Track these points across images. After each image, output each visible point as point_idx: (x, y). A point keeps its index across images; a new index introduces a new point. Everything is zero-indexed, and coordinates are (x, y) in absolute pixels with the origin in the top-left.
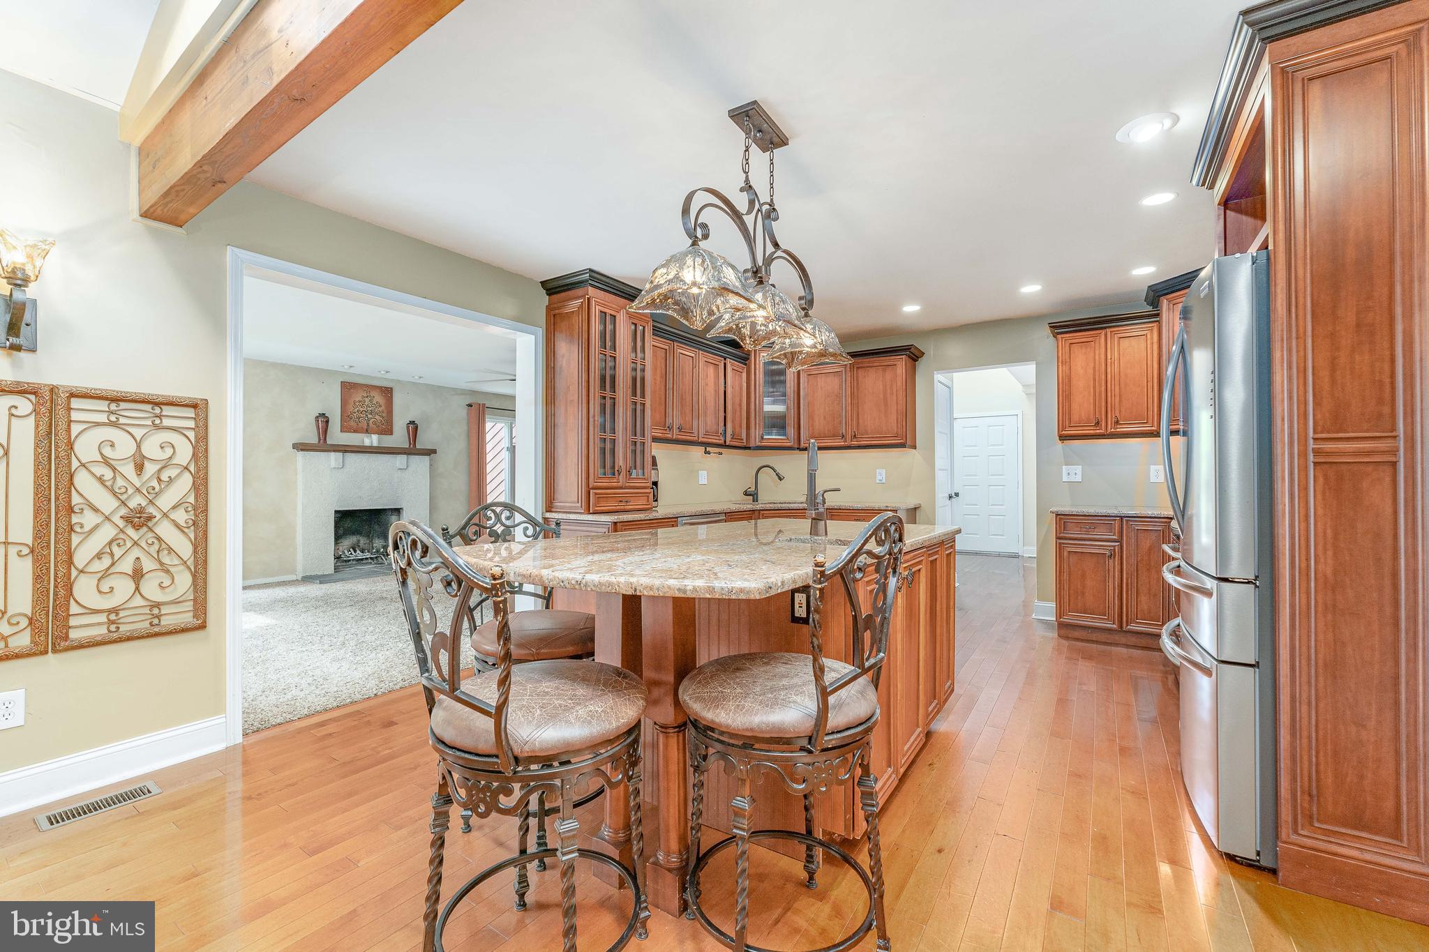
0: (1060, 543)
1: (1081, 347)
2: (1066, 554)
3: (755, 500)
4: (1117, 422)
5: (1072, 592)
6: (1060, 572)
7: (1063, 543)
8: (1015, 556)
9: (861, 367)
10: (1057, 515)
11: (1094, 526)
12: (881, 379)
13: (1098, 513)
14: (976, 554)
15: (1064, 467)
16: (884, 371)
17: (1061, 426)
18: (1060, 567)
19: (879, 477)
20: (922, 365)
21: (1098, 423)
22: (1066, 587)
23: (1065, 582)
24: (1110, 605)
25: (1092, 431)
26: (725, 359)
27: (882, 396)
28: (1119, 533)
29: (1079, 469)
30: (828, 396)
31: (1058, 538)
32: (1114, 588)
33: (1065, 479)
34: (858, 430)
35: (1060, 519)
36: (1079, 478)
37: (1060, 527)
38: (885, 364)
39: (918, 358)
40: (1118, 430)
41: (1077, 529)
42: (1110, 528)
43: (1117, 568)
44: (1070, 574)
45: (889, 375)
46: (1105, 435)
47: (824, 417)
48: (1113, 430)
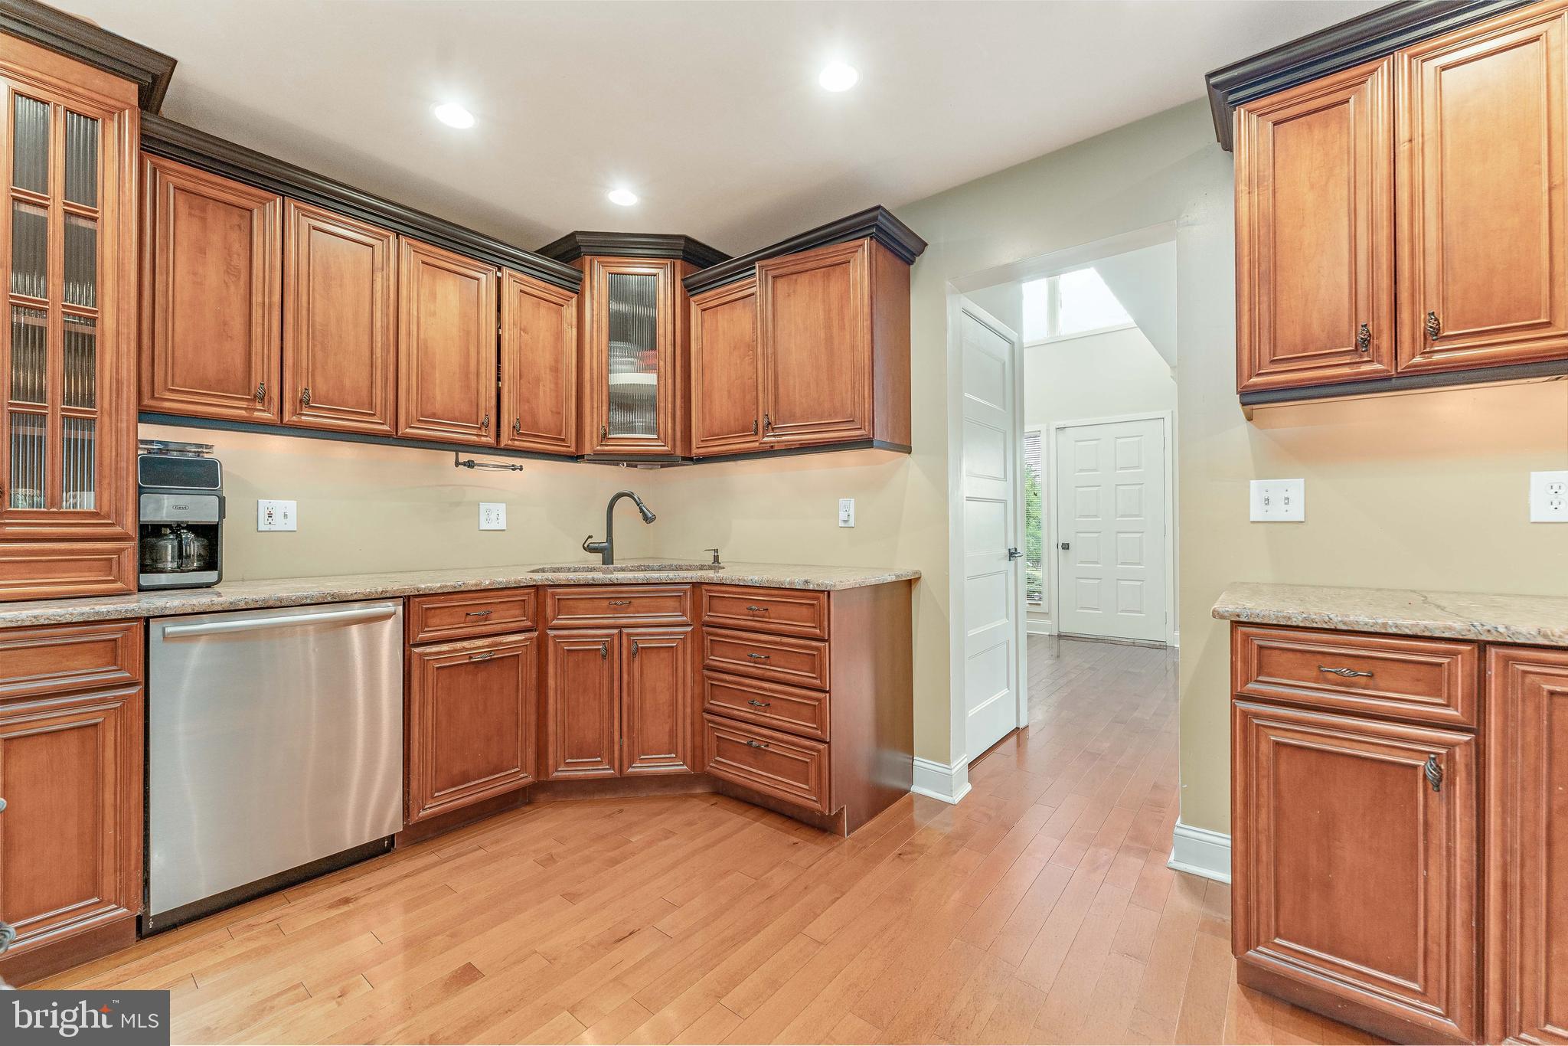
0: (1245, 714)
1: (1310, 126)
2: (1265, 748)
3: (608, 559)
4: (1435, 333)
5: (1285, 872)
6: (1246, 805)
7: (1257, 715)
8: (1161, 647)
9: (782, 276)
10: (1236, 624)
11: (1370, 670)
12: (820, 296)
13: (1385, 625)
14: (1097, 640)
15: (1254, 484)
16: (827, 277)
17: (1247, 362)
18: (1247, 788)
19: (843, 516)
20: (923, 271)
21: (1365, 343)
22: (1266, 854)
23: (1263, 838)
24: (1433, 947)
25: (1346, 370)
26: (500, 269)
27: (822, 334)
28: (1469, 697)
29: (1295, 488)
30: (735, 347)
31: (1237, 696)
32: (1450, 895)
33: (1256, 513)
34: (776, 412)
35: (1247, 638)
36: (1296, 513)
37: (1246, 661)
38: (828, 262)
39: (914, 255)
40: (1436, 357)
41: (1305, 672)
42: (1433, 679)
43: (1462, 821)
44: (1279, 813)
45: (835, 287)
46: (1389, 379)
47: (729, 392)
48: (1418, 360)
